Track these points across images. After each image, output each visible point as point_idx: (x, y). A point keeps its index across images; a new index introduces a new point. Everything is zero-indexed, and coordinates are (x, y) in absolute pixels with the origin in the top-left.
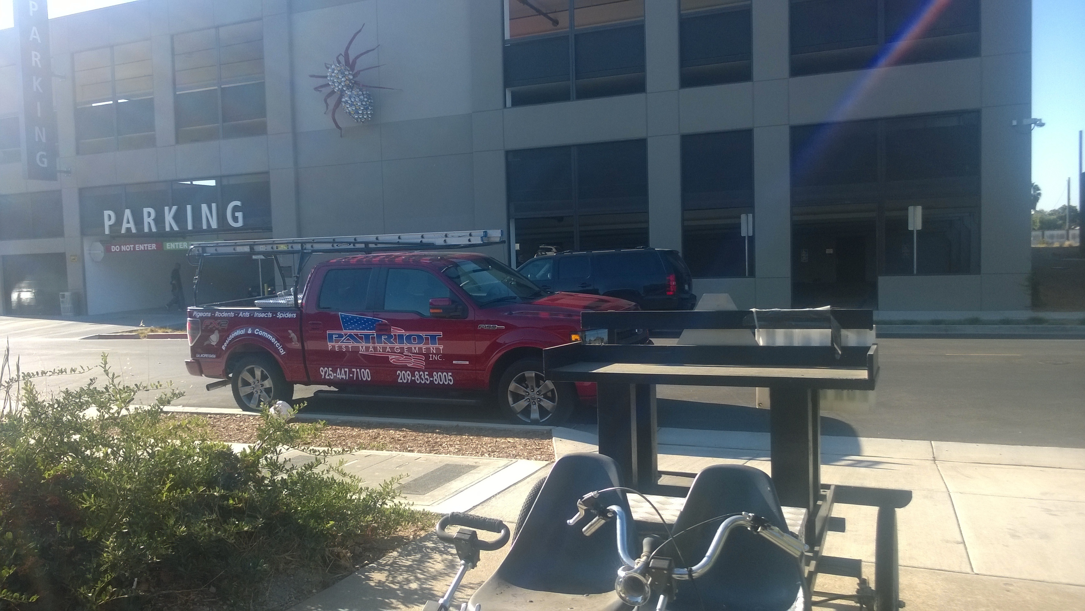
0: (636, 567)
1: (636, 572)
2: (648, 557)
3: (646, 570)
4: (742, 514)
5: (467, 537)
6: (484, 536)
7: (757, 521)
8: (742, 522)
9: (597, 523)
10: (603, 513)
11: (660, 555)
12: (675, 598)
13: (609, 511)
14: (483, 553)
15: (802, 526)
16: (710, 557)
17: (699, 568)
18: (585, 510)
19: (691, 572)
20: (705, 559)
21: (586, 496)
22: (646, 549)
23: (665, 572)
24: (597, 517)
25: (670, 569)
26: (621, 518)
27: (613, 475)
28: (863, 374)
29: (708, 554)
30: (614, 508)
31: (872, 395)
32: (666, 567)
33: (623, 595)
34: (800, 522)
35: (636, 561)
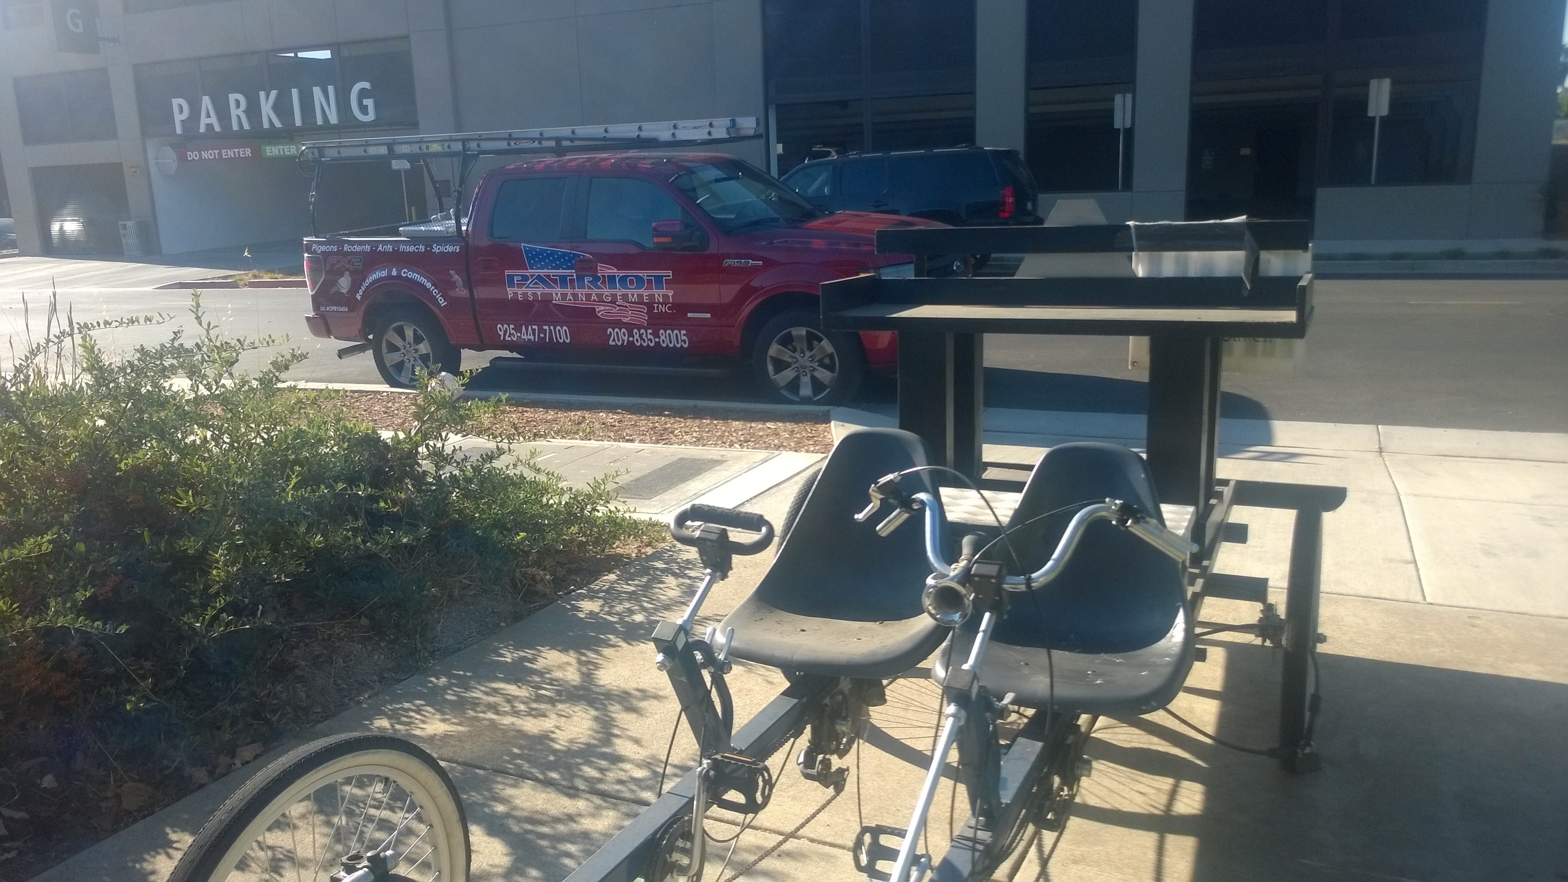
0: (952, 574)
1: (952, 579)
2: (970, 561)
3: (966, 577)
4: (1104, 502)
5: (714, 537)
6: (737, 535)
7: (1126, 511)
8: (1104, 513)
9: (897, 517)
10: (906, 503)
11: (986, 558)
12: (1006, 617)
13: (914, 500)
14: (736, 559)
15: (1187, 528)
16: (1057, 560)
17: (1041, 575)
18: (881, 500)
19: (1029, 581)
20: (1050, 563)
21: (883, 480)
22: (966, 551)
23: (993, 581)
24: (898, 510)
25: (1000, 577)
26: (931, 510)
27: (919, 454)
28: (1290, 316)
29: (1055, 556)
30: (922, 496)
31: (1299, 345)
32: (994, 573)
33: (933, 612)
34: (1185, 524)
35: (953, 566)
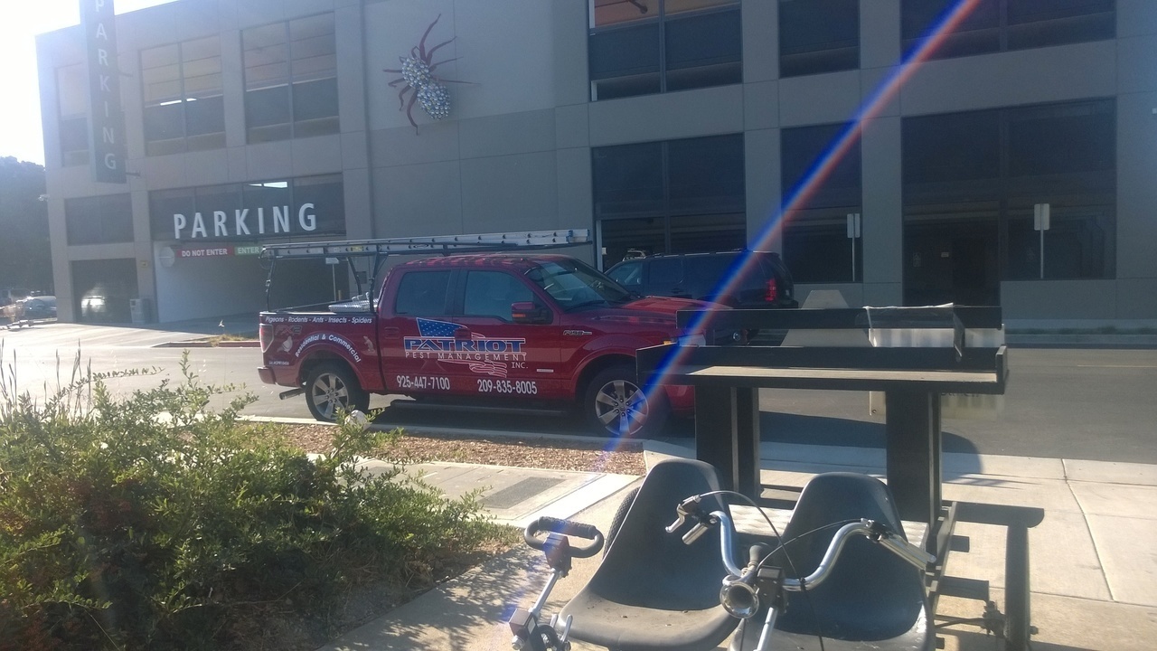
0: (743, 576)
1: (743, 581)
2: (756, 566)
3: (753, 579)
4: (860, 521)
5: (558, 543)
6: (576, 542)
7: (878, 529)
8: (860, 530)
9: (698, 530)
10: (705, 519)
11: (769, 564)
12: (786, 612)
13: (712, 517)
14: (574, 561)
15: (923, 541)
16: (824, 567)
17: (813, 578)
18: (685, 516)
19: (803, 582)
20: (819, 569)
21: (687, 501)
22: (753, 558)
23: (775, 582)
24: (699, 524)
25: (780, 580)
26: (725, 525)
27: (713, 480)
28: (991, 377)
29: (823, 563)
30: (718, 513)
31: (999, 398)
32: (776, 577)
33: (729, 607)
34: (921, 537)
35: (743, 570)
